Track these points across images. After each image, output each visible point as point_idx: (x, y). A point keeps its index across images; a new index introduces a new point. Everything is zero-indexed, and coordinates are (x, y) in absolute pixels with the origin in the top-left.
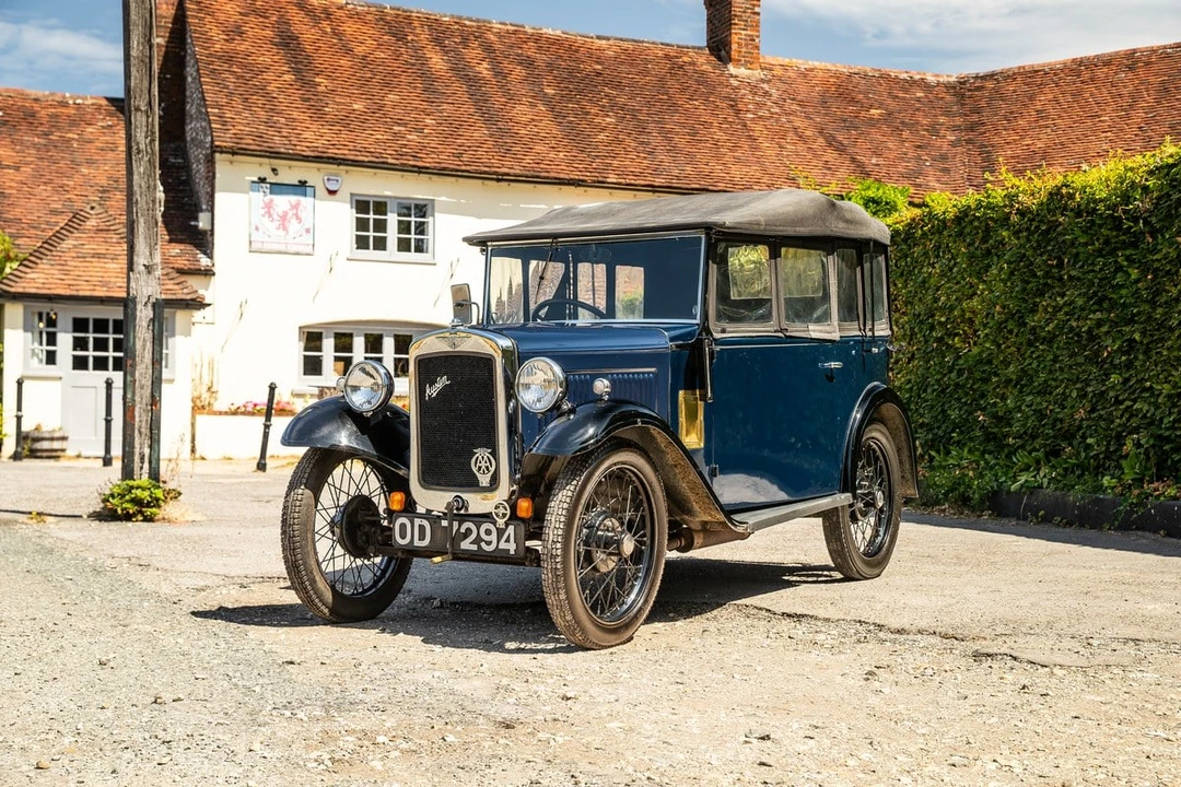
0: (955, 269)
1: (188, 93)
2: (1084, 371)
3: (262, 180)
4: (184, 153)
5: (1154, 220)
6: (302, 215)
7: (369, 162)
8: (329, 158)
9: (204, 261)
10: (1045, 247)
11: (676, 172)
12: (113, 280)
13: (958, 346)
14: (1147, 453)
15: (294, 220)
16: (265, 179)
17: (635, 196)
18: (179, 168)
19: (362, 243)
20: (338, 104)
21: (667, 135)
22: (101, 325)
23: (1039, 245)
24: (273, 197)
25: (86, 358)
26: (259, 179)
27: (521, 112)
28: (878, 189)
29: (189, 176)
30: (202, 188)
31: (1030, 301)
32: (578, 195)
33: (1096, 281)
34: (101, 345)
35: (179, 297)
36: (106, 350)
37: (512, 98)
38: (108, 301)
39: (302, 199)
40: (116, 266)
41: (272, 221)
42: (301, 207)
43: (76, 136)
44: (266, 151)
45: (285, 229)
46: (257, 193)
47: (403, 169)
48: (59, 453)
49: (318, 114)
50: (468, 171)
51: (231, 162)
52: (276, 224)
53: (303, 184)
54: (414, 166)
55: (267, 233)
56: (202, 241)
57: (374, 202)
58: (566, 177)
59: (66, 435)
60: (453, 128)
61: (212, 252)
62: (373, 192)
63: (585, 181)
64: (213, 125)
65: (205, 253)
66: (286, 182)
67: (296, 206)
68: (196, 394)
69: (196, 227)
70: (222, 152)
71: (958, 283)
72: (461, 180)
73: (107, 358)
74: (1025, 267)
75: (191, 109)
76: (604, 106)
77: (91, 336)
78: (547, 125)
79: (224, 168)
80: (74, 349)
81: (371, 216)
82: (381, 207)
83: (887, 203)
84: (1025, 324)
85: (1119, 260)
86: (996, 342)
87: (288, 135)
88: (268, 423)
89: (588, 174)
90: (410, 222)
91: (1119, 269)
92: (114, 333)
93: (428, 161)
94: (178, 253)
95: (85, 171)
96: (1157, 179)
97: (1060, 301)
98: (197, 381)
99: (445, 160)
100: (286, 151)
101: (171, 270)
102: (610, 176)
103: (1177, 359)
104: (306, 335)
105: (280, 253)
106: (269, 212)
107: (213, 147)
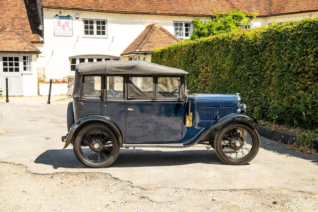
0: (221, 55)
2: (247, 87)
3: (57, 15)
4: (36, 7)
5: (261, 47)
6: (69, 25)
7: (87, 9)
8: (76, 8)
9: (41, 39)
10: (239, 52)
11: (178, 9)
12: (13, 46)
13: (222, 76)
14: (260, 111)
15: (66, 27)
16: (58, 15)
17: (166, 17)
18: (34, 11)
19: (86, 33)
22: (11, 59)
23: (238, 51)
24: (60, 20)
25: (7, 68)
26: (56, 15)
28: (237, 13)
29: (38, 14)
30: (41, 18)
31: (236, 67)
32: (149, 17)
33: (249, 63)
34: (11, 64)
35: (33, 50)
36: (13, 66)
38: (13, 52)
39: (68, 20)
40: (15, 42)
41: (60, 27)
42: (68, 23)
43: (5, 2)
44: (58, 7)
45: (64, 29)
46: (55, 19)
47: (98, 11)
50: (116, 11)
51: (48, 10)
52: (61, 28)
53: (69, 16)
54: (101, 10)
55: (59, 30)
56: (40, 33)
57: (89, 21)
58: (145, 12)
59: (2, 90)
61: (43, 36)
62: (89, 18)
63: (151, 13)
65: (42, 37)
66: (64, 16)
67: (67, 23)
68: (40, 77)
69: (39, 29)
70: (45, 8)
71: (222, 59)
72: (114, 14)
73: (13, 68)
74: (235, 57)
77: (8, 62)
79: (46, 12)
80: (4, 66)
81: (89, 25)
82: (92, 22)
83: (240, 16)
84: (234, 73)
85: (253, 58)
86: (229, 76)
87: (64, 2)
88: (50, 90)
89: (152, 11)
90: (100, 26)
91: (253, 60)
92: (15, 61)
93: (105, 9)
94: (34, 37)
95: (8, 13)
96: (262, 36)
97: (242, 67)
98: (40, 73)
99: (110, 8)
100: (63, 7)
101: (30, 43)
102: (158, 11)
103: (266, 87)
104: (71, 59)
105: (63, 36)
106: (59, 24)
107: (42, 6)
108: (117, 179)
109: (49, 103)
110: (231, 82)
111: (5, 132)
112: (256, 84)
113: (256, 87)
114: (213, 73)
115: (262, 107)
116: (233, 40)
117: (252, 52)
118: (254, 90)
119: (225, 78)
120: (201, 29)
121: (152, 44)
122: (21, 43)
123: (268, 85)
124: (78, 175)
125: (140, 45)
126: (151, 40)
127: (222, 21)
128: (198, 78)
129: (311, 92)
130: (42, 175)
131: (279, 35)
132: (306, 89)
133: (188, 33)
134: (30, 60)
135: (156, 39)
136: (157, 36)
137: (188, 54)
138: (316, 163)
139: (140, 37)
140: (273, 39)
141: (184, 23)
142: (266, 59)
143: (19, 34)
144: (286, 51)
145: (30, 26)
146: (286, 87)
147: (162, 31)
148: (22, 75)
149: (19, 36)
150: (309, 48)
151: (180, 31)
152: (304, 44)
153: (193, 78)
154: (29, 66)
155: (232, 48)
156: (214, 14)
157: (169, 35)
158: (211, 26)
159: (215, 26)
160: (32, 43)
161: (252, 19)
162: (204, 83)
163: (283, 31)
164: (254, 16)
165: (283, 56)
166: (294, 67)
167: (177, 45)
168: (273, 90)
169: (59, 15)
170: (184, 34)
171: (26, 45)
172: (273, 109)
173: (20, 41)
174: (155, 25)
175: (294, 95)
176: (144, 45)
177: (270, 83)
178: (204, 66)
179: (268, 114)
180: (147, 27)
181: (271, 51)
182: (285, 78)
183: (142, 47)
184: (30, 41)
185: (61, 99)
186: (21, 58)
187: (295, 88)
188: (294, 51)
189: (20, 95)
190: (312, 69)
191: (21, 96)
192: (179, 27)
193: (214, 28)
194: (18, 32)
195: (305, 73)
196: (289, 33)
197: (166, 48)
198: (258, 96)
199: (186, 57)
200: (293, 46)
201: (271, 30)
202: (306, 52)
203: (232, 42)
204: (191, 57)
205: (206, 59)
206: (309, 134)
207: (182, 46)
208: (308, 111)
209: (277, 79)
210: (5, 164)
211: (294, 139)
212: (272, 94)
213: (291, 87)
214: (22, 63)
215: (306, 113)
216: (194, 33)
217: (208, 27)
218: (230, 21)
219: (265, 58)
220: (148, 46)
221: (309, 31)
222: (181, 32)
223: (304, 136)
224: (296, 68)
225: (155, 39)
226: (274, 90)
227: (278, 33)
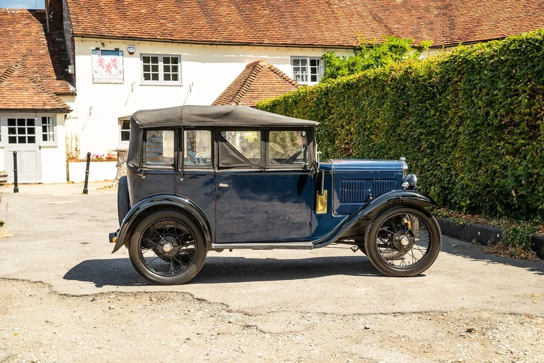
0: (373, 103)
1: (63, 7)
2: (417, 155)
3: (98, 49)
4: (63, 36)
5: (439, 87)
6: (118, 65)
7: (148, 38)
8: (129, 37)
9: (72, 89)
10: (403, 96)
11: (298, 37)
12: (26, 100)
13: (374, 139)
14: (439, 194)
15: (113, 67)
17: (278, 49)
18: (60, 43)
19: (147, 77)
20: (134, 10)
21: (294, 18)
22: (21, 122)
23: (401, 95)
24: (103, 57)
25: (15, 137)
26: (96, 48)
27: (223, 10)
28: (396, 41)
29: (65, 47)
30: (71, 54)
31: (398, 121)
32: (250, 50)
33: (420, 114)
34: (22, 131)
35: (57, 107)
36: (24, 133)
37: (219, 4)
38: (24, 111)
39: (117, 57)
40: (27, 93)
41: (103, 68)
42: (117, 61)
43: (11, 29)
44: (98, 35)
45: (109, 72)
46: (95, 55)
47: (165, 41)
48: (3, 183)
49: (124, 16)
50: (196, 41)
51: (82, 41)
52: (105, 70)
53: (117, 50)
54: (170, 39)
55: (101, 74)
56: (71, 79)
57: (152, 57)
58: (244, 41)
59: (6, 174)
60: (189, 19)
61: (75, 84)
62: (151, 53)
63: (254, 43)
64: (73, 24)
65: (72, 85)
66: (109, 49)
67: (114, 61)
68: (70, 151)
69: (68, 72)
70: (77, 37)
71: (374, 110)
72: (193, 45)
73: (25, 137)
74: (396, 105)
75: (65, 14)
76: (264, 5)
77: (17, 127)
78: (236, 16)
79: (79, 44)
80: (9, 134)
82: (155, 60)
84: (396, 132)
85: (427, 105)
86: (387, 139)
87: (109, 27)
88: (88, 171)
89: (255, 40)
90: (170, 66)
91: (427, 109)
92: (28, 125)
93: (177, 37)
94: (59, 85)
95: (16, 46)
96: (441, 68)
97: (408, 122)
98: (70, 146)
99: (185, 36)
100: (108, 35)
101: (54, 94)
102: (266, 40)
103: (450, 152)
104: (122, 122)
105: (108, 83)
106: (101, 64)
107: (73, 34)
108: (203, 300)
109: (85, 192)
110: (389, 148)
111: (13, 235)
112: (431, 148)
113: (432, 154)
114: (359, 134)
115: (443, 187)
116: (392, 78)
117: (424, 96)
118: (428, 158)
119: (380, 141)
120: (338, 69)
121: (257, 95)
122: (39, 96)
123: (453, 149)
124: (138, 296)
125: (236, 96)
126: (254, 88)
127: (372, 56)
128: (334, 144)
129: (525, 158)
130: (77, 296)
131: (469, 65)
132: (516, 152)
133: (316, 76)
134: (53, 123)
135: (263, 86)
136: (264, 81)
137: (317, 106)
138: (536, 272)
139: (235, 82)
140: (460, 71)
141: (308, 59)
142: (448, 105)
143: (34, 80)
144: (480, 90)
145: (54, 68)
146: (483, 150)
147: (273, 73)
148: (40, 148)
149: (35, 84)
150: (521, 83)
151: (302, 73)
152: (512, 77)
153: (326, 146)
154: (51, 133)
155: (390, 90)
156: (359, 44)
157: (285, 79)
158: (354, 64)
159: (360, 64)
160: (57, 95)
161: (421, 52)
162: (344, 152)
163: (475, 58)
164: (425, 47)
165: (476, 100)
166: (496, 116)
167: (299, 91)
168: (460, 158)
169: (100, 49)
170: (309, 78)
171: (47, 98)
172: (462, 188)
173: (37, 91)
174: (260, 64)
175: (497, 163)
176: (243, 95)
177: (455, 145)
178: (344, 124)
179: (452, 198)
180: (248, 67)
181: (456, 92)
182: (480, 135)
183: (239, 100)
184: (52, 92)
185: (106, 187)
186: (38, 119)
187: (498, 151)
188: (495, 90)
189: (37, 182)
190: (525, 118)
191: (39, 183)
192: (300, 66)
193: (359, 67)
194: (33, 77)
195: (514, 126)
196: (487, 59)
197: (279, 98)
198: (436, 169)
199: (313, 111)
200: (494, 81)
201: (456, 57)
202: (515, 91)
203: (391, 81)
204: (322, 111)
205: (347, 113)
206: (523, 227)
207: (306, 93)
208: (521, 188)
209: (467, 138)
210: (15, 283)
211: (498, 235)
212: (459, 164)
213: (492, 150)
214: (41, 128)
215: (516, 193)
216: (325, 76)
217: (348, 66)
218: (385, 55)
219: (446, 104)
220: (249, 97)
221: (520, 55)
222: (304, 74)
223: (514, 230)
224: (499, 118)
225: (260, 86)
226: (462, 156)
227: (467, 61)
